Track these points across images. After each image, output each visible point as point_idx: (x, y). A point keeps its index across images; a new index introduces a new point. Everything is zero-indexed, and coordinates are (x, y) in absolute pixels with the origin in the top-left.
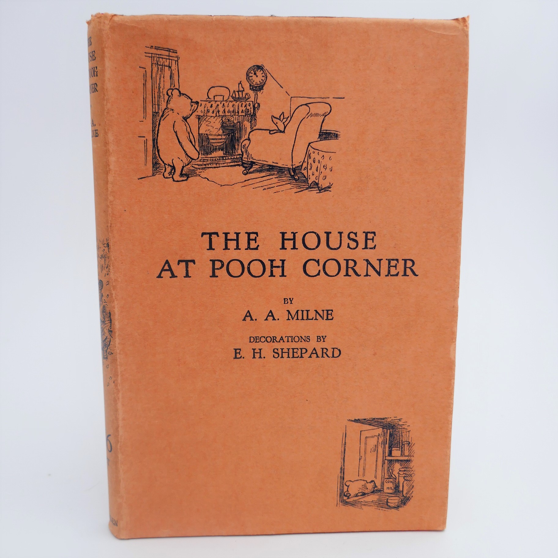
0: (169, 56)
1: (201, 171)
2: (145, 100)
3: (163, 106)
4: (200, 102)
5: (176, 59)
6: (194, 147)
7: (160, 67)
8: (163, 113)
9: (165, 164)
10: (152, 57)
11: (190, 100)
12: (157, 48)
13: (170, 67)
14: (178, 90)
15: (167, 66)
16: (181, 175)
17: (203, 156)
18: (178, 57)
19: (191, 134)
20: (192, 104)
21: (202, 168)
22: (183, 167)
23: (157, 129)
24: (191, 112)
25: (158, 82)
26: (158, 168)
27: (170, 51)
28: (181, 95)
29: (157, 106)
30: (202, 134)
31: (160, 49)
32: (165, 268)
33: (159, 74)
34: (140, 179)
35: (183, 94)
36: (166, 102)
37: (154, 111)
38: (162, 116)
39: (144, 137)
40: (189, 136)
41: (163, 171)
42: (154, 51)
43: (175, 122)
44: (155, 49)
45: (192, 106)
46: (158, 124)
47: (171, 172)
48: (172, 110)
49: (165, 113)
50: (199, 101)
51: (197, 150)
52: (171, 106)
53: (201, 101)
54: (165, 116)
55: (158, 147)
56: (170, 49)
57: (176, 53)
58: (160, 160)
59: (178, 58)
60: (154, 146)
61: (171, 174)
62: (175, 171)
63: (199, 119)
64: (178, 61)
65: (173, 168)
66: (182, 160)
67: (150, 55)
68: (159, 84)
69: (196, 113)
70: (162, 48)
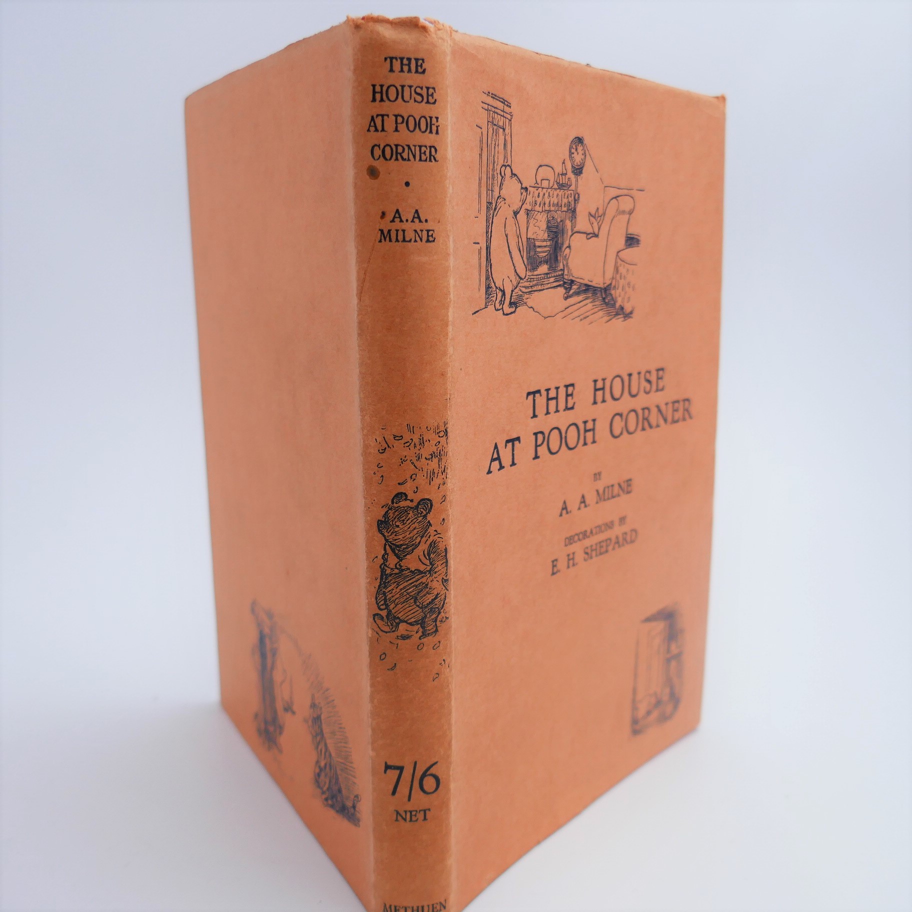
0: (503, 111)
1: (528, 296)
2: (480, 179)
3: (496, 194)
4: (529, 189)
5: (509, 117)
6: (522, 258)
7: (495, 127)
8: (496, 205)
9: (497, 288)
10: (488, 111)
11: (520, 185)
12: (494, 97)
13: (504, 130)
14: (510, 167)
15: (501, 128)
16: (511, 304)
17: (530, 274)
18: (512, 114)
19: (520, 239)
20: (522, 191)
21: (529, 292)
22: (512, 291)
23: (490, 231)
24: (521, 204)
25: (493, 153)
26: (490, 295)
27: (504, 103)
28: (513, 176)
29: (490, 191)
30: (530, 239)
31: (496, 99)
32: (494, 457)
33: (494, 140)
34: (475, 313)
35: (515, 175)
36: (499, 186)
37: (488, 201)
38: (495, 209)
39: (478, 243)
40: (518, 242)
41: (494, 299)
42: (489, 100)
43: (506, 219)
44: (492, 97)
45: (522, 194)
46: (491, 222)
47: (501, 300)
48: (505, 200)
49: (497, 204)
50: (528, 187)
51: (524, 264)
52: (503, 192)
53: (530, 186)
54: (498, 209)
55: (490, 260)
56: (505, 101)
57: (510, 107)
58: (492, 281)
59: (511, 116)
60: (487, 260)
61: (501, 303)
62: (505, 298)
63: (528, 214)
64: (511, 121)
65: (503, 292)
66: (511, 281)
67: (486, 107)
68: (494, 157)
69: (524, 207)
70: (498, 97)
